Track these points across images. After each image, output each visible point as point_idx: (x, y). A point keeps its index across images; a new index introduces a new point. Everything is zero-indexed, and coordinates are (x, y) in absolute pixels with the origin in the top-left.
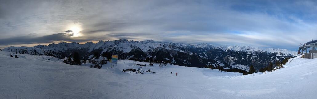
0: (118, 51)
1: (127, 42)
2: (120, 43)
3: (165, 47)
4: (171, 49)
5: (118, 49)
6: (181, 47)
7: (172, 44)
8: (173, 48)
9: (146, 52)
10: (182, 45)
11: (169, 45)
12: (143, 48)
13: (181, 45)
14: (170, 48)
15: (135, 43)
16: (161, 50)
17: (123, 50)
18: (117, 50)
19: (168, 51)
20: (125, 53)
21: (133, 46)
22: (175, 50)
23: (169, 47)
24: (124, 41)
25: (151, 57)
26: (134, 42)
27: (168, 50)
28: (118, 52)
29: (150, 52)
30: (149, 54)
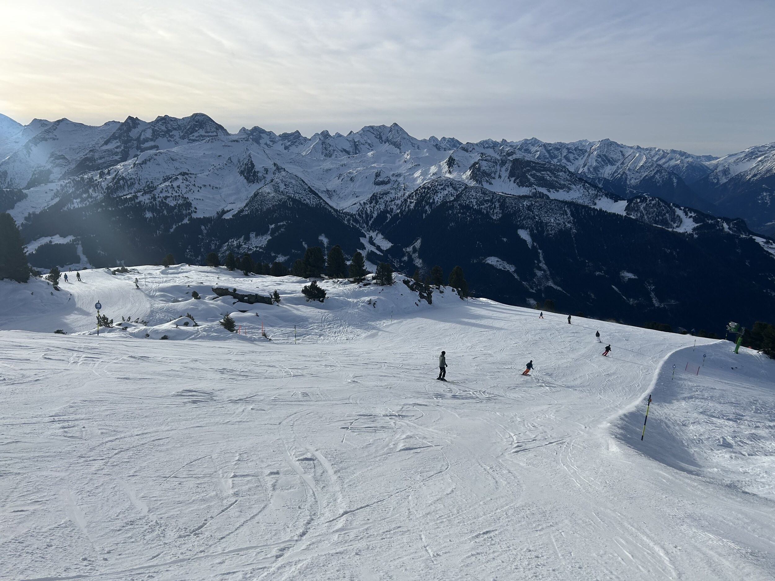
0: (152, 209)
1: (215, 138)
2: (161, 141)
3: (485, 174)
4: (524, 191)
5: (150, 189)
6: (607, 171)
7: (536, 154)
8: (543, 182)
9: (354, 210)
10: (611, 162)
11: (516, 161)
12: (333, 184)
13: (609, 161)
14: (522, 182)
15: (279, 147)
16: (458, 197)
17: (191, 197)
18: (145, 199)
19: (503, 206)
20: (206, 221)
21: (258, 167)
22: (553, 195)
23: (511, 175)
24: (193, 130)
25: (386, 245)
26: (265, 139)
27: (503, 200)
28: (149, 215)
29: (382, 215)
30: (373, 228)
